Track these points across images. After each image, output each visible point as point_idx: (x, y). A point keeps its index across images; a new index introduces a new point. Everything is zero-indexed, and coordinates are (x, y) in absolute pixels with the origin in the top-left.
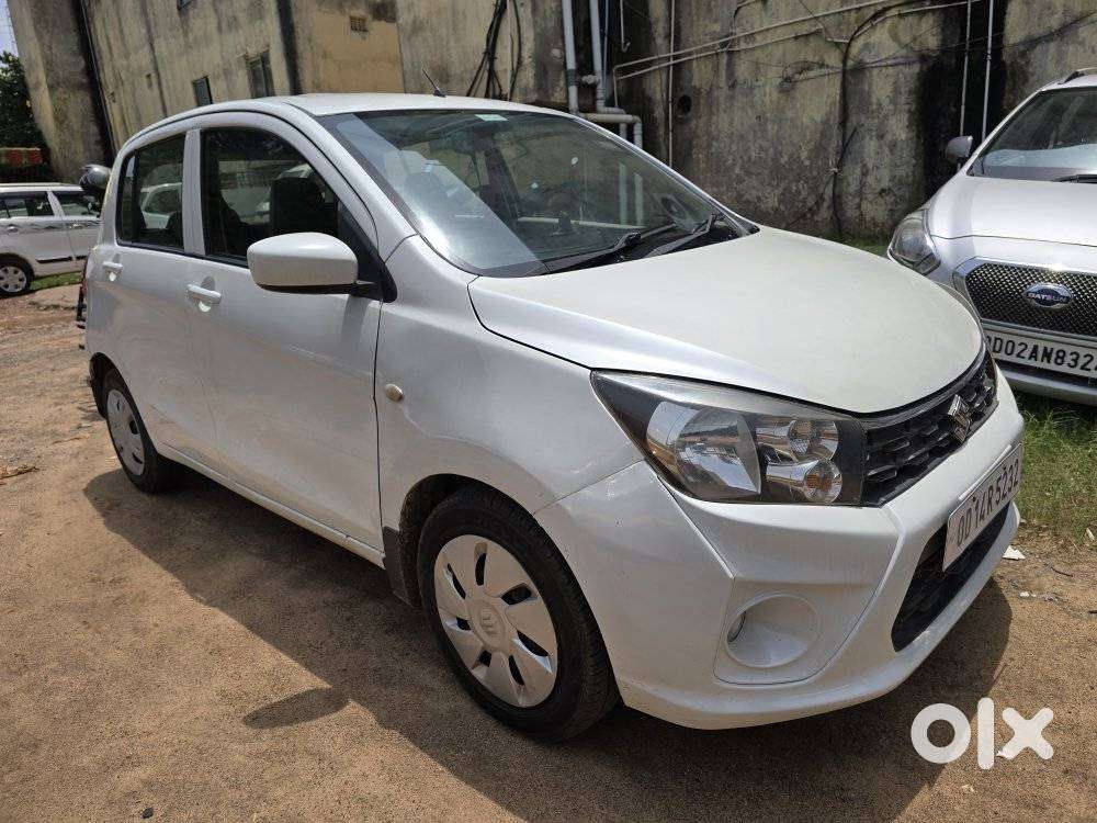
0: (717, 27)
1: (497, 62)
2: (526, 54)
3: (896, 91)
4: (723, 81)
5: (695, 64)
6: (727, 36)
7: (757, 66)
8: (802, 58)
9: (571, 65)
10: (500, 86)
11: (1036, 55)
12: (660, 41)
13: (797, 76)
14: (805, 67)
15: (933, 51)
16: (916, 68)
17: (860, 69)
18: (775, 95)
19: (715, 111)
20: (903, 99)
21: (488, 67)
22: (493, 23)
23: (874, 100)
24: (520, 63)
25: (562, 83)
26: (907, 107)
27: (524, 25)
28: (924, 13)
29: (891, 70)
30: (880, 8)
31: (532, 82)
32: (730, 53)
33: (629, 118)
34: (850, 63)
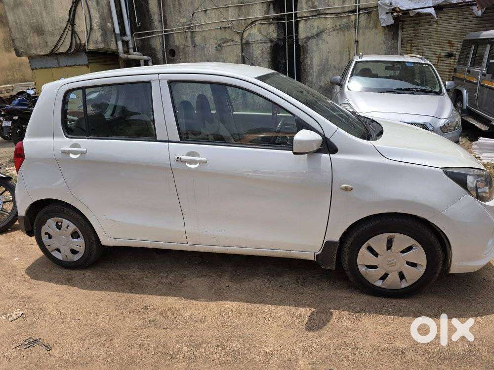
0: (184, 20)
1: (75, 27)
2: (94, 25)
3: (263, 53)
4: (190, 44)
5: (175, 35)
6: (189, 25)
7: (204, 39)
8: (224, 37)
9: (118, 31)
10: (80, 39)
11: (310, 43)
12: (156, 23)
13: (222, 44)
14: (226, 41)
15: (275, 39)
16: (269, 45)
17: (248, 43)
18: (214, 52)
19: (187, 56)
20: (265, 56)
21: (71, 29)
22: (72, 7)
23: (254, 56)
24: (91, 28)
25: (114, 40)
26: (267, 60)
27: (92, 10)
28: (270, 24)
29: (260, 45)
30: (253, 20)
31: (100, 39)
32: (192, 32)
33: (146, 57)
34: (244, 41)
